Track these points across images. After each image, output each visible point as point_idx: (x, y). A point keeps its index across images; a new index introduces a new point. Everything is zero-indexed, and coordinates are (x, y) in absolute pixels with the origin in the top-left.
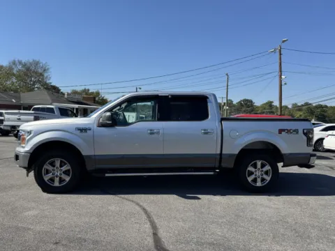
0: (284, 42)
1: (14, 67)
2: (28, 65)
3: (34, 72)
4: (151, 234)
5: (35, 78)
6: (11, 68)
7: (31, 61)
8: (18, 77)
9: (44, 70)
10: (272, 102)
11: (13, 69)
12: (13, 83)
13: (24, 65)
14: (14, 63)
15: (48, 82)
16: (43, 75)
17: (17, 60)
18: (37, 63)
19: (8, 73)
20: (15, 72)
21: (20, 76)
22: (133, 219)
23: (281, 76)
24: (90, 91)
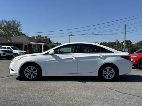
5: (13, 30)
7: (11, 20)
9: (18, 25)
11: (2, 25)
12: (1, 33)
13: (8, 23)
14: (2, 22)
15: (20, 32)
17: (4, 20)
20: (3, 26)
21: (5, 29)
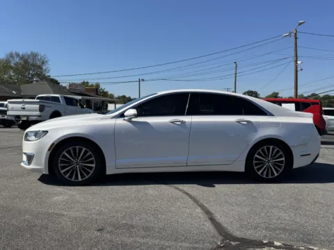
0: (300, 24)
1: (11, 59)
2: (27, 57)
3: (32, 65)
4: (207, 219)
5: (34, 71)
6: (8, 61)
7: (29, 53)
8: (15, 70)
9: (43, 63)
10: (278, 93)
11: (10, 62)
12: (10, 77)
13: (22, 58)
14: (11, 55)
15: (47, 75)
16: (41, 68)
17: (14, 52)
18: (35, 55)
19: (5, 65)
20: (12, 65)
21: (17, 69)
22: (179, 204)
23: (296, 61)
24: (90, 84)
